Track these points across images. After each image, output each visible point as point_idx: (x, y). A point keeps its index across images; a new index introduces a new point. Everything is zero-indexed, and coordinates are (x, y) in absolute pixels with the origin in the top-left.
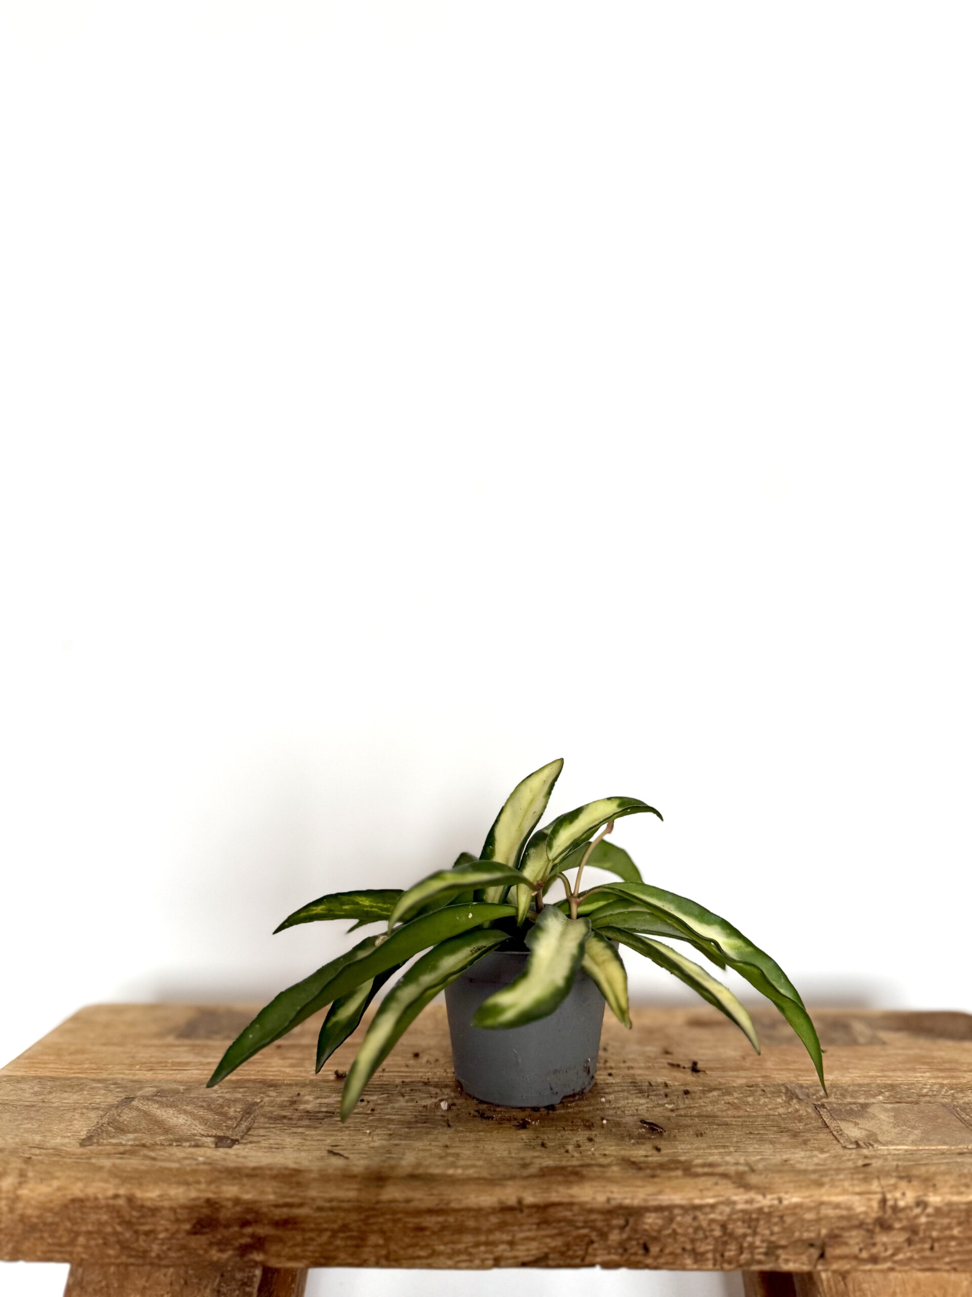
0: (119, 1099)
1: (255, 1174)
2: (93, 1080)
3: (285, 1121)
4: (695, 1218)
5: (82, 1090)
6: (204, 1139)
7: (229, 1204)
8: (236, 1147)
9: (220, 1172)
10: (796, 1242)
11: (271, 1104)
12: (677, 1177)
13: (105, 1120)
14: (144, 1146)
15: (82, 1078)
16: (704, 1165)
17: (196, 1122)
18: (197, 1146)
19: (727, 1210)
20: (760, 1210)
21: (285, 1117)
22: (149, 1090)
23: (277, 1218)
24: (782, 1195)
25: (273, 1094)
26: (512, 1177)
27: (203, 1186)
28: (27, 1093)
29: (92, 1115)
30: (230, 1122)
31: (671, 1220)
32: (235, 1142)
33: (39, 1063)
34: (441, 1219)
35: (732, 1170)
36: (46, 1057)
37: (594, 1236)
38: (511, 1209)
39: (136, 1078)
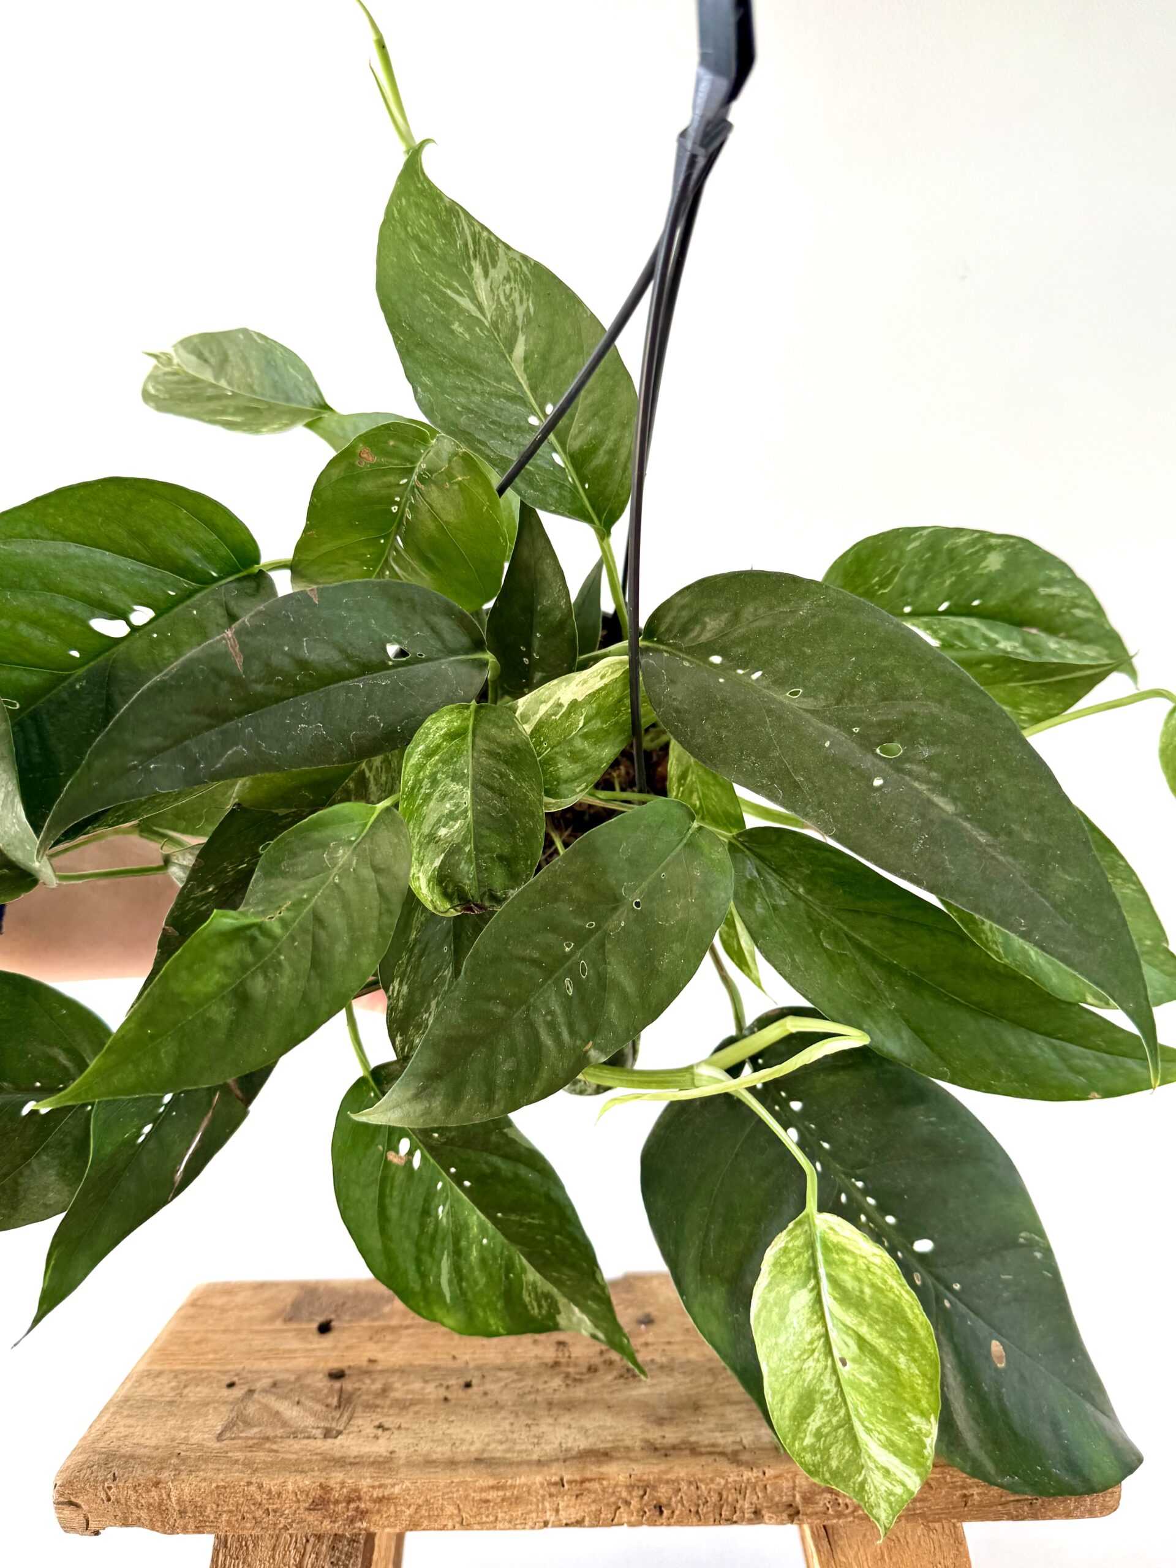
0: (243, 1392)
1: (356, 1463)
2: (219, 1372)
3: (379, 1410)
4: (697, 1488)
5: (211, 1383)
6: (314, 1431)
7: (338, 1487)
8: (340, 1437)
9: (329, 1461)
10: (777, 1504)
11: (368, 1392)
12: (686, 1456)
13: (234, 1414)
14: (267, 1439)
15: (208, 1371)
16: (706, 1446)
17: (307, 1414)
18: (309, 1438)
19: (723, 1482)
20: (748, 1480)
21: (377, 1406)
22: (266, 1382)
23: (375, 1495)
24: (767, 1470)
25: (368, 1381)
26: (557, 1460)
27: (317, 1473)
28: (166, 1387)
29: (223, 1409)
30: (334, 1413)
31: (680, 1490)
32: (340, 1433)
33: (172, 1354)
34: (501, 1493)
35: (729, 1450)
36: (176, 1348)
37: (620, 1504)
38: (556, 1484)
39: (254, 1368)
